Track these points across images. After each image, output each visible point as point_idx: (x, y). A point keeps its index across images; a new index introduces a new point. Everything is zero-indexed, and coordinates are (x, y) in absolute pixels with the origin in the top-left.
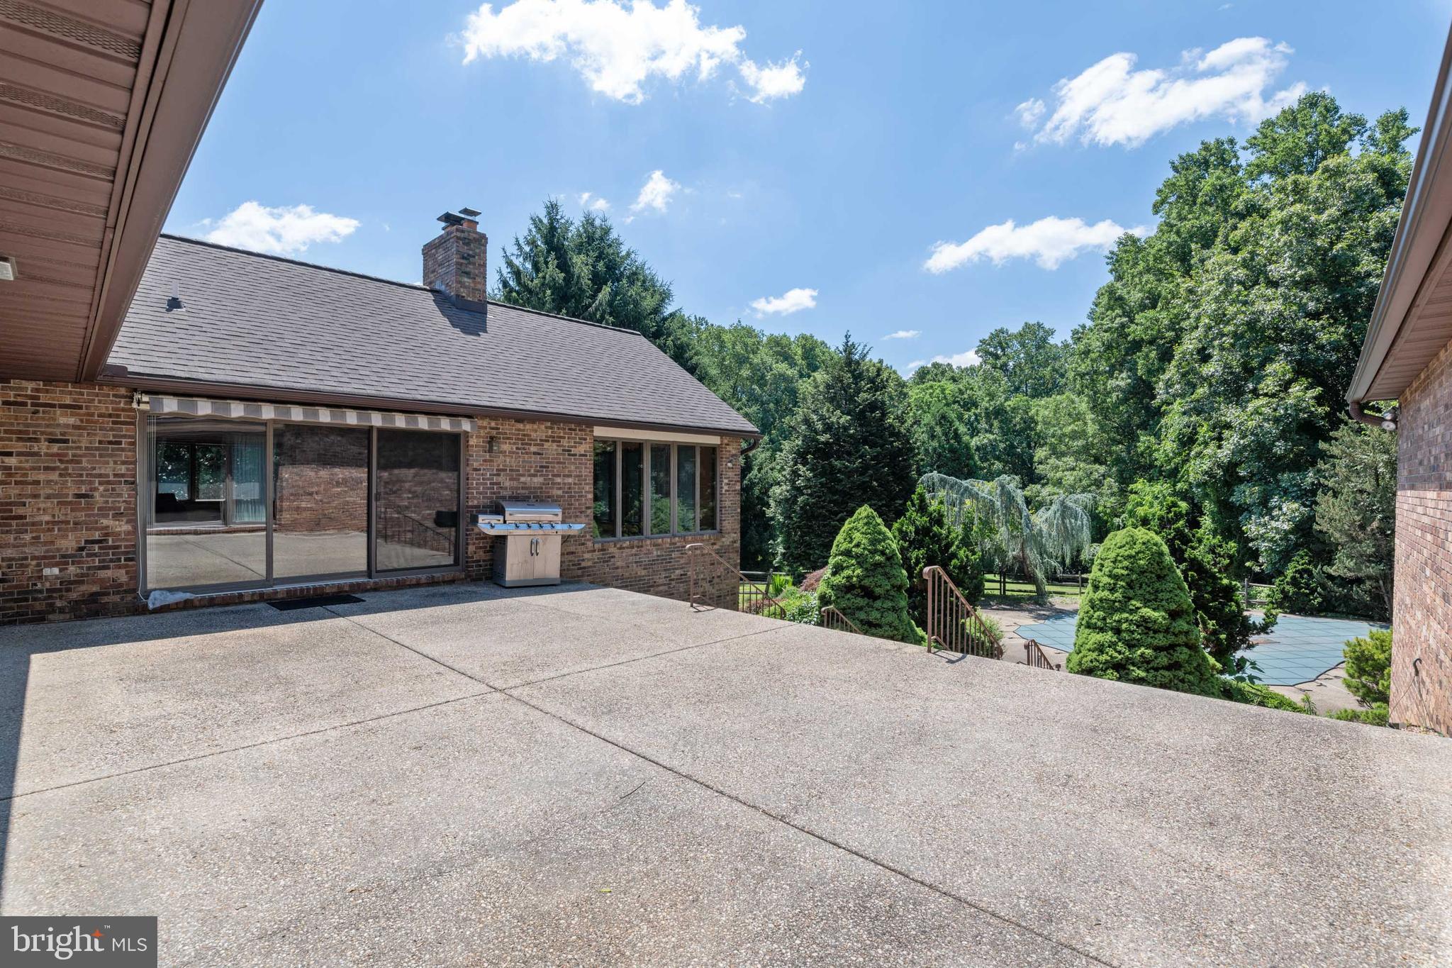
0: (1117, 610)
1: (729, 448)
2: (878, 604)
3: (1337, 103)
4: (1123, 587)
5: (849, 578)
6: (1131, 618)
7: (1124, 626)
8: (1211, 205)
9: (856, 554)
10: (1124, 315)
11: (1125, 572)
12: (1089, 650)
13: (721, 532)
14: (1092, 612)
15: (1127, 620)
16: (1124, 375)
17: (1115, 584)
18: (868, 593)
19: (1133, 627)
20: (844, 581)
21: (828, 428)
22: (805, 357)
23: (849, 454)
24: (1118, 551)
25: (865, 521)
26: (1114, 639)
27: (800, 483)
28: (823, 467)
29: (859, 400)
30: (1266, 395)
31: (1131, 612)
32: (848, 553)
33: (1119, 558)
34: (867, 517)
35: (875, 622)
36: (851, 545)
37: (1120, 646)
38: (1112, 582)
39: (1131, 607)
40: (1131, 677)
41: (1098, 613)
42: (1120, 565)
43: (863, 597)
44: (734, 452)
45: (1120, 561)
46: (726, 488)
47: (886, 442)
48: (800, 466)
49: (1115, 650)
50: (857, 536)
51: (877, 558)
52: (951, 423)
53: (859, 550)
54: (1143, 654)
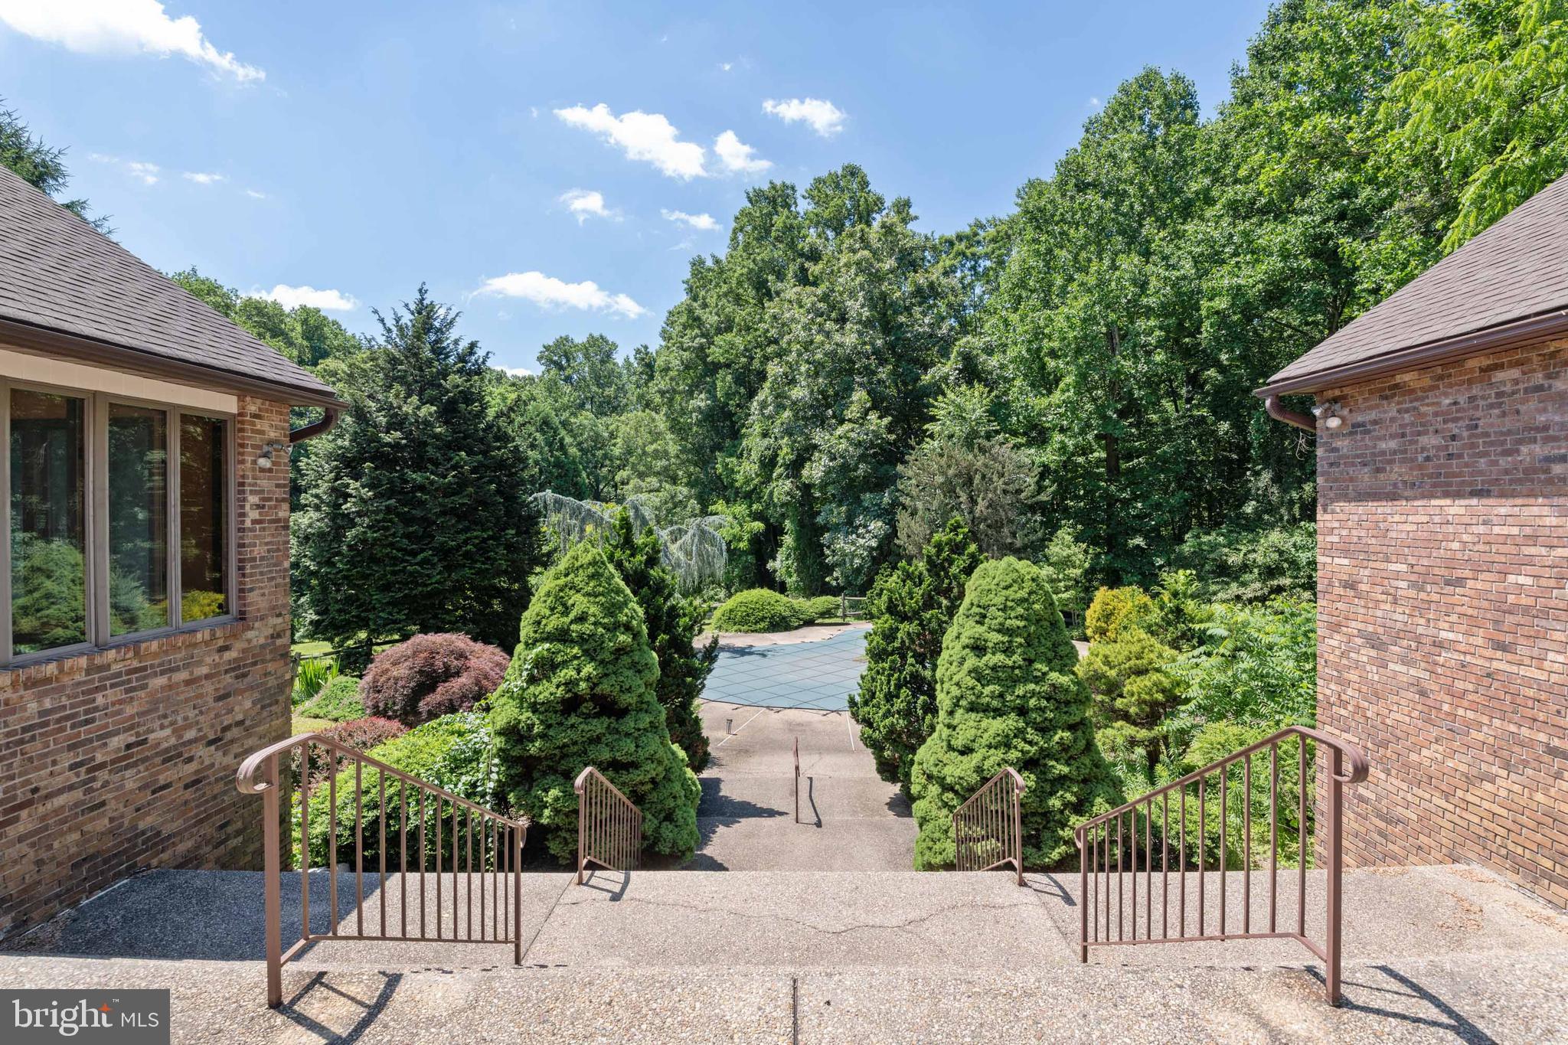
0: (1016, 681)
1: (259, 425)
2: (629, 724)
3: (868, 178)
4: (1021, 645)
5: (569, 684)
6: (1038, 689)
7: (1032, 702)
8: (781, 242)
9: (581, 636)
10: (703, 335)
11: (1021, 624)
12: (990, 747)
13: (242, 617)
14: (979, 687)
15: (1033, 693)
16: (703, 396)
17: (1010, 642)
18: (609, 708)
19: (1044, 703)
20: (560, 692)
21: (397, 422)
22: (308, 335)
23: (436, 463)
24: (1004, 592)
25: (591, 570)
26: (1021, 724)
27: (349, 507)
28: (391, 481)
29: (447, 385)
30: (850, 420)
31: (1037, 680)
32: (562, 636)
33: (1010, 604)
34: (594, 563)
35: (625, 759)
36: (567, 620)
37: (1031, 734)
38: (1006, 639)
39: (1036, 673)
40: (1050, 776)
41: (991, 688)
42: (1013, 615)
43: (597, 716)
44: (272, 434)
45: (1012, 609)
46: (254, 515)
47: (490, 448)
48: (347, 480)
49: (1025, 740)
50: (580, 602)
51: (622, 638)
52: (556, 431)
53: (587, 628)
54: (1062, 738)
